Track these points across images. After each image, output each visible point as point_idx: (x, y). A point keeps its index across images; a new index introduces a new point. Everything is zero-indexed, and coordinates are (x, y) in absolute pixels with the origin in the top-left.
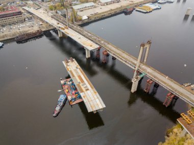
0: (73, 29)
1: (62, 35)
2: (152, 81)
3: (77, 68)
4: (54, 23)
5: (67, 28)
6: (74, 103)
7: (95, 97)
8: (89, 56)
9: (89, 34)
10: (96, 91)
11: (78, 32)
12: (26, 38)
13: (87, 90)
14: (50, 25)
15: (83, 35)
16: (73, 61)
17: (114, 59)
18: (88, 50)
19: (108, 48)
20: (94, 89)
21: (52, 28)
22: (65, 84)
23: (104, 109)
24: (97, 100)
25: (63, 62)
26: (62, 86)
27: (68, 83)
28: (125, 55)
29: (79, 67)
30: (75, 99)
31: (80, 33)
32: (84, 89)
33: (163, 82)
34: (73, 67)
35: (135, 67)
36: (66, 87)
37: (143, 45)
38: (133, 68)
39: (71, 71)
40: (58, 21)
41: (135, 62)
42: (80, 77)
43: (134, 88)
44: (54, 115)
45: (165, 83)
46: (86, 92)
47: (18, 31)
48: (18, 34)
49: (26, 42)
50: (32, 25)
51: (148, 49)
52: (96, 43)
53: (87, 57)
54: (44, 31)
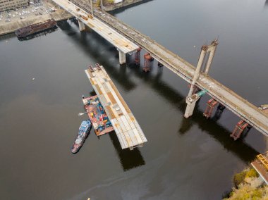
0: (100, 19)
1: (84, 28)
2: (215, 103)
3: (106, 80)
4: (72, 9)
5: (92, 18)
6: (102, 133)
7: (133, 125)
8: (124, 61)
9: (125, 28)
10: (133, 117)
11: (108, 24)
12: (32, 32)
13: (121, 114)
14: (67, 12)
15: (115, 29)
16: (100, 69)
17: (160, 65)
18: (122, 52)
19: (152, 49)
20: (131, 114)
21: (69, 16)
22: (89, 104)
23: (144, 144)
24: (135, 130)
25: (86, 71)
26: (84, 107)
27: (94, 103)
28: (177, 62)
29: (109, 79)
30: (103, 127)
31: (111, 26)
32: (116, 114)
33: (232, 104)
34: (100, 78)
35: (191, 80)
36: (91, 108)
37: (205, 48)
38: (189, 81)
39: (97, 86)
40: (78, 5)
41: (192, 72)
42: (110, 94)
43: (189, 112)
44: (74, 151)
45: (235, 106)
46: (118, 118)
47: (20, 21)
48: (20, 25)
49: (33, 37)
50: (41, 11)
51: (211, 54)
52: (135, 42)
53: (121, 62)
54: (58, 22)
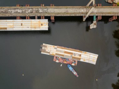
10: (85, 52)
13: (80, 55)
16: (45, 47)
24: (91, 56)
25: (42, 53)
29: (56, 47)
34: (52, 50)
39: (57, 54)
42: (65, 52)
44: (78, 76)
